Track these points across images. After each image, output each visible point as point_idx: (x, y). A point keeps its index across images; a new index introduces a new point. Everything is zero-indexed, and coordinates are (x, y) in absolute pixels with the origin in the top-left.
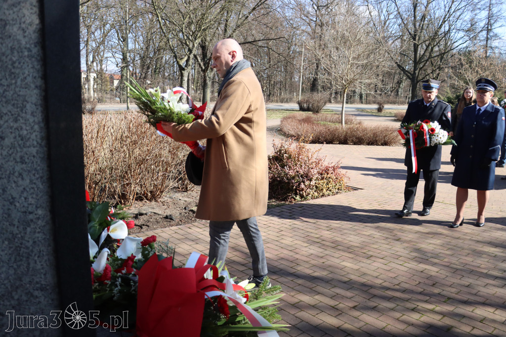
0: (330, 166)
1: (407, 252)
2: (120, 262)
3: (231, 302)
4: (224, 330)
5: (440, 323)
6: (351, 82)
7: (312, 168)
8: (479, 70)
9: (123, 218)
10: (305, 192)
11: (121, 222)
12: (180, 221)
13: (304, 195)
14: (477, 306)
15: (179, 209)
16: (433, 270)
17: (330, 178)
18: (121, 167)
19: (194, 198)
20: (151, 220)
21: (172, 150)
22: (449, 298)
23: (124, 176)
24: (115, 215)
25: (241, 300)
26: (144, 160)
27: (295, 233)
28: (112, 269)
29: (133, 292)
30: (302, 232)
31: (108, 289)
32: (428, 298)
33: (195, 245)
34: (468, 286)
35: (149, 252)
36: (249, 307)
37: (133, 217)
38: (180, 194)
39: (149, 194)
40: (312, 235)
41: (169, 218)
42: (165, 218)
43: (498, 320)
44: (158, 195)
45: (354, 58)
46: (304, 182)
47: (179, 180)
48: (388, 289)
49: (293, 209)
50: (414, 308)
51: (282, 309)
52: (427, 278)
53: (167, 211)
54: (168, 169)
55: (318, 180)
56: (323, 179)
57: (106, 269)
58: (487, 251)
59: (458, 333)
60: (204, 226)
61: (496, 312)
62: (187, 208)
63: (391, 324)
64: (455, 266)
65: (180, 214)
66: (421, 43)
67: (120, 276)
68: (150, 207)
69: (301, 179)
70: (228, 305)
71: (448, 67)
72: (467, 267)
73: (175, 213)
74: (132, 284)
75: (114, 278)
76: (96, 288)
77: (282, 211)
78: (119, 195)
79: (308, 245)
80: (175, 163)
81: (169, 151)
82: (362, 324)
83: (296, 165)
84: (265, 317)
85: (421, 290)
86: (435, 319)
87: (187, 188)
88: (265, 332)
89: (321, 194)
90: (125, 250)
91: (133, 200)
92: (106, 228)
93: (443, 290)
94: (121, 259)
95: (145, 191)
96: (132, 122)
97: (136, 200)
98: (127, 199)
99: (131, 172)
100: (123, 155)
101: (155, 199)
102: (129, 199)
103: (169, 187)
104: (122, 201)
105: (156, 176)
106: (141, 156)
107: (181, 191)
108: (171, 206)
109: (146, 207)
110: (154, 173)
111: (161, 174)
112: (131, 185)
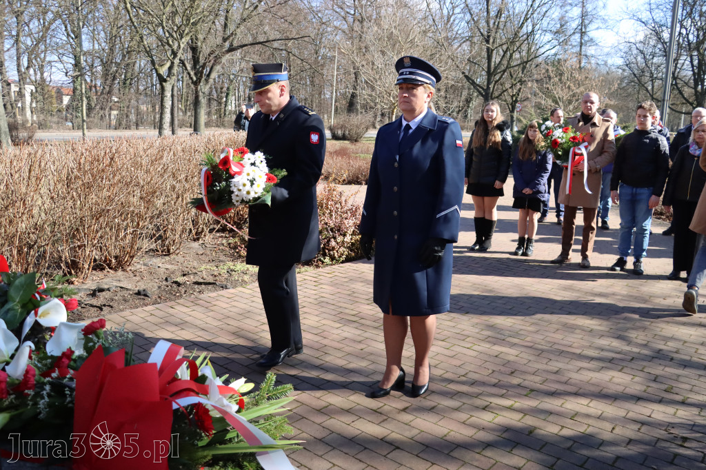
1: (477, 331)
2: (49, 361)
3: (216, 411)
4: (206, 453)
5: (520, 424)
7: (346, 219)
8: (572, 85)
9: (60, 296)
10: (337, 251)
11: (56, 301)
12: (159, 297)
13: (336, 255)
14: (567, 398)
15: (157, 281)
16: (510, 353)
18: (68, 221)
19: (179, 264)
20: (116, 298)
21: (145, 195)
22: (532, 390)
23: (74, 236)
24: (49, 292)
25: (231, 408)
26: (104, 210)
27: (323, 310)
28: (37, 372)
29: (70, 405)
30: (332, 307)
31: (31, 403)
32: (505, 391)
33: (180, 332)
34: (557, 373)
35: (95, 344)
36: (243, 418)
37: (90, 294)
38: (159, 259)
39: (113, 261)
40: (347, 311)
41: (142, 294)
42: (136, 294)
43: (593, 415)
44: (126, 262)
46: (335, 238)
47: (158, 239)
48: (451, 381)
49: (320, 275)
50: (486, 407)
51: (303, 417)
52: (503, 365)
53: (140, 283)
54: (141, 224)
55: (355, 235)
57: (27, 372)
58: (581, 324)
59: (543, 435)
60: (193, 304)
61: (591, 405)
62: (169, 279)
63: (455, 429)
64: (540, 347)
65: (159, 287)
66: (496, 48)
67: (49, 381)
68: (115, 279)
69: (331, 234)
70: (211, 417)
71: (532, 81)
72: (556, 346)
73: (151, 286)
74: (67, 392)
75: (41, 386)
76: (11, 402)
77: (305, 279)
78: (67, 263)
79: (341, 325)
80: (150, 214)
81: (141, 198)
82: (415, 432)
83: (324, 214)
84: (268, 431)
85: (494, 381)
86: (513, 419)
87: (169, 251)
88: (267, 453)
90: (59, 343)
91: (88, 269)
92: (33, 312)
93: (525, 380)
94: (52, 357)
95: (106, 256)
96: (83, 155)
97: (94, 269)
98: (80, 269)
99: (84, 229)
100: (70, 203)
101: (122, 268)
102: (83, 268)
103: (143, 250)
104: (73, 272)
105: (122, 234)
106: (99, 205)
107: (161, 255)
108: (146, 277)
109: (109, 279)
110: (120, 229)
111: (129, 231)
112: (85, 247)
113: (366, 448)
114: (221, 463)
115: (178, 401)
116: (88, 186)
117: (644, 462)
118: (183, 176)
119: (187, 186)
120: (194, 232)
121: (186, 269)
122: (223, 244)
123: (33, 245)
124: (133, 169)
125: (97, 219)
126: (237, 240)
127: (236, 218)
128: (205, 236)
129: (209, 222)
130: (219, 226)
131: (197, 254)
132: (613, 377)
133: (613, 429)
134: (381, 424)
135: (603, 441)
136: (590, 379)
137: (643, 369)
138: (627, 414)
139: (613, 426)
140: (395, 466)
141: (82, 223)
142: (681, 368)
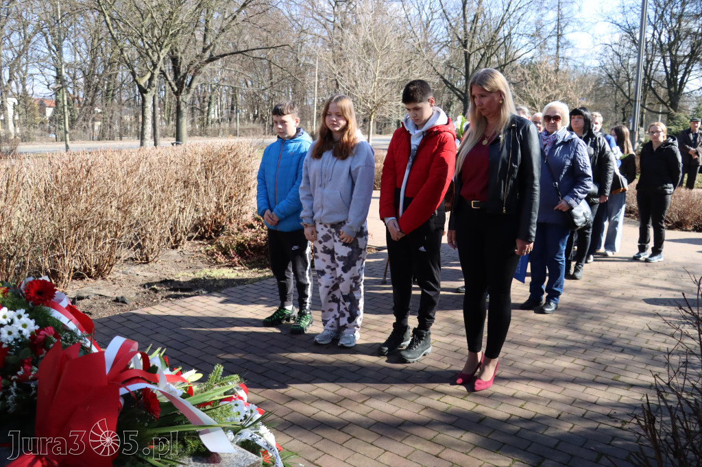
1: (439, 327)
3: (164, 397)
6: (377, 106)
8: (548, 87)
12: (137, 304)
15: (135, 288)
18: (49, 230)
19: (158, 271)
20: (95, 305)
21: (122, 205)
23: (53, 247)
25: (175, 392)
26: (81, 221)
29: (34, 398)
38: (138, 267)
39: (93, 270)
41: (119, 301)
42: (114, 301)
44: (106, 270)
45: (382, 73)
47: (136, 247)
53: (118, 291)
54: (119, 233)
62: (147, 286)
65: (137, 294)
66: (474, 52)
68: (94, 287)
70: (159, 402)
73: (130, 293)
78: (47, 272)
80: (128, 224)
81: (119, 209)
87: (147, 259)
91: (69, 278)
95: (86, 265)
96: (59, 168)
97: (73, 278)
98: (60, 278)
99: (63, 239)
100: (48, 215)
101: (102, 276)
102: (63, 277)
103: (122, 259)
104: (53, 281)
105: (101, 244)
106: (77, 216)
107: (140, 263)
108: (126, 285)
109: (89, 287)
110: (98, 239)
111: (107, 240)
112: (64, 257)
113: (323, 438)
115: (128, 387)
116: (65, 199)
117: (584, 444)
118: (158, 186)
119: (163, 196)
120: (172, 240)
121: (164, 276)
122: (201, 251)
123: (13, 256)
124: (109, 181)
125: (75, 230)
126: (214, 247)
127: (214, 225)
128: (183, 243)
129: (187, 230)
130: (197, 234)
131: (176, 262)
132: (565, 368)
133: (559, 415)
134: (340, 416)
135: (549, 427)
136: (543, 370)
137: (595, 359)
138: (574, 402)
139: (559, 413)
140: (350, 453)
141: (61, 234)
142: (631, 357)
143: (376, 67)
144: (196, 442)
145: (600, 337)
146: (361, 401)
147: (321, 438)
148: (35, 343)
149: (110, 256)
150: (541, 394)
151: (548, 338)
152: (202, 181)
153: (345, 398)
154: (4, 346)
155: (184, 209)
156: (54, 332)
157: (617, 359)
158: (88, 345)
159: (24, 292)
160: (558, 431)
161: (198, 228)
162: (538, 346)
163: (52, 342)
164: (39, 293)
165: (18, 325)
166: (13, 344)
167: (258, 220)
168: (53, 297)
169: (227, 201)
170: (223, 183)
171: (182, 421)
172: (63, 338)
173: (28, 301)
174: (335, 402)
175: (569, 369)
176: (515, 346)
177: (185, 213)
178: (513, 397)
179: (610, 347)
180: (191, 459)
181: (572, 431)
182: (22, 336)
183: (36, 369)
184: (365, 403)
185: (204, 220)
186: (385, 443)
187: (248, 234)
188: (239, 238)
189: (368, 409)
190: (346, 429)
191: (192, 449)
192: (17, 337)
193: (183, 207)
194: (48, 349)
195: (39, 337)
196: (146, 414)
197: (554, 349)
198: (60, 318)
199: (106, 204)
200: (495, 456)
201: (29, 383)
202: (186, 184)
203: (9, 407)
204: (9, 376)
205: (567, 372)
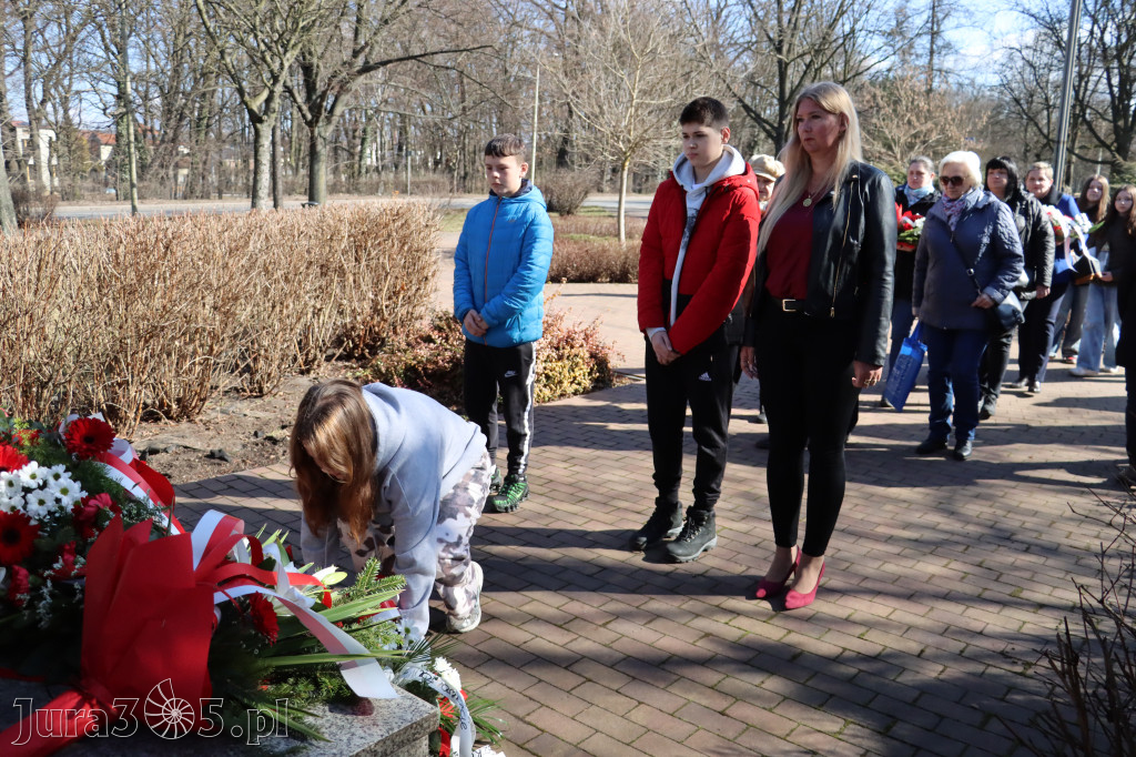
0: (576, 329)
1: (730, 506)
3: (286, 608)
4: (266, 663)
6: (634, 147)
8: (914, 119)
12: (243, 461)
15: (241, 436)
17: (576, 356)
18: (105, 341)
19: (277, 410)
20: (177, 463)
21: (220, 303)
23: (111, 368)
25: (303, 601)
26: (156, 328)
29: (79, 605)
38: (246, 403)
39: (174, 406)
41: (216, 457)
42: (207, 456)
44: (194, 408)
45: (644, 93)
47: (244, 371)
53: (214, 441)
54: (216, 348)
55: (551, 361)
56: (560, 358)
62: (259, 434)
65: (244, 446)
66: (793, 60)
68: (176, 434)
70: (275, 616)
73: (233, 445)
78: (100, 410)
80: (231, 333)
81: (215, 308)
87: (261, 390)
88: (355, 665)
89: (559, 392)
91: (135, 420)
95: (163, 399)
96: (121, 242)
97: (142, 419)
98: (121, 419)
99: (126, 356)
100: (103, 318)
101: (188, 417)
102: (127, 418)
103: (221, 389)
104: (110, 422)
105: (187, 365)
106: (148, 320)
107: (249, 397)
108: (225, 430)
109: (167, 434)
110: (182, 357)
111: (197, 359)
112: (128, 385)
113: (540, 681)
114: (291, 680)
115: (227, 591)
116: (130, 292)
117: (961, 698)
118: (279, 273)
119: (287, 288)
120: (301, 360)
121: (287, 418)
123: (47, 383)
124: (200, 263)
125: (146, 341)
126: (368, 372)
127: (368, 337)
128: (319, 366)
129: (324, 344)
130: (341, 350)
132: (933, 576)
133: (922, 651)
134: (567, 646)
135: (904, 669)
136: (897, 579)
137: (982, 563)
138: (946, 631)
139: (922, 647)
140: (582, 705)
141: (123, 349)
142: (1041, 560)
143: (634, 84)
144: (336, 681)
145: (991, 527)
146: (600, 623)
147: (536, 681)
148: (81, 519)
149: (201, 384)
150: (892, 617)
151: (906, 526)
152: (349, 265)
153: (577, 617)
154: (33, 523)
155: (320, 310)
156: (110, 503)
157: (1018, 563)
158: (165, 523)
159: (64, 438)
160: (919, 677)
161: (343, 342)
162: (890, 539)
163: (108, 518)
164: (88, 439)
165: (54, 490)
166: (46, 520)
167: (440, 329)
168: (110, 446)
169: (390, 298)
170: (384, 268)
171: (313, 648)
172: (125, 512)
173: (70, 452)
174: (559, 623)
175: (941, 577)
176: (852, 539)
177: (322, 317)
178: (848, 621)
179: (1008, 543)
180: (327, 708)
181: (942, 677)
182: (61, 508)
183: (82, 560)
184: (609, 626)
185: (353, 328)
186: (639, 691)
187: (424, 352)
188: (408, 358)
189: (613, 636)
190: (576, 667)
191: (328, 692)
192: (53, 509)
193: (319, 307)
194: (101, 529)
195: (88, 509)
196: (256, 635)
197: (916, 543)
198: (121, 479)
199: (196, 301)
200: (817, 715)
201: (71, 582)
202: (324, 270)
203: (41, 620)
204: (41, 571)
205: (936, 581)
